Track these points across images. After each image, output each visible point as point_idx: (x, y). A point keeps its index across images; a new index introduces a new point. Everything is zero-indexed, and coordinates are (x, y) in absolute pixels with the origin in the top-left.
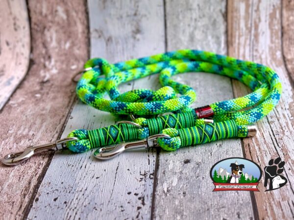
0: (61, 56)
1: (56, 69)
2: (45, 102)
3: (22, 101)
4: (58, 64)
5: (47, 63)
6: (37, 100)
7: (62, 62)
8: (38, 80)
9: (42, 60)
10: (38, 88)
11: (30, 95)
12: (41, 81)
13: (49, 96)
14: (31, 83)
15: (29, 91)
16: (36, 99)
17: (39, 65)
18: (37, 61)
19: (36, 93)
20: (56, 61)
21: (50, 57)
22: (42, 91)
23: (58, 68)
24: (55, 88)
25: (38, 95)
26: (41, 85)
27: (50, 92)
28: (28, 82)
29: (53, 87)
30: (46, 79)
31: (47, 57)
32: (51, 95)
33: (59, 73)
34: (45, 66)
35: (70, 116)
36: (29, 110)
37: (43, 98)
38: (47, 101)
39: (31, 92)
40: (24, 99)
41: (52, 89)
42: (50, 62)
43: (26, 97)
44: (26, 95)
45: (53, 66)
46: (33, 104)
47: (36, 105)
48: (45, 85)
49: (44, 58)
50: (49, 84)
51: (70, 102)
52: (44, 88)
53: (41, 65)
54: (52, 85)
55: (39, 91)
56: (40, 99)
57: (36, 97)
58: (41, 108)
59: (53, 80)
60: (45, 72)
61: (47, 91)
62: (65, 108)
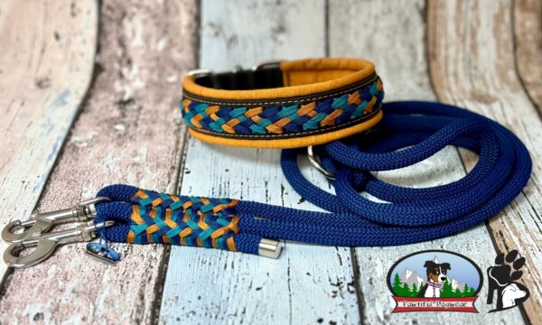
0: (150, 60)
1: (142, 80)
2: (135, 140)
3: (94, 136)
4: (145, 72)
5: (125, 71)
6: (120, 136)
7: (152, 70)
8: (112, 98)
9: (116, 66)
10: (116, 113)
11: (106, 126)
12: (118, 99)
13: (139, 129)
14: (102, 103)
15: (101, 118)
16: (117, 133)
17: (110, 73)
18: (107, 66)
19: (116, 124)
20: (141, 69)
21: (129, 62)
22: (126, 120)
23: (145, 79)
24: (145, 114)
25: (120, 127)
26: (120, 108)
27: (139, 122)
28: (97, 101)
29: (142, 111)
30: (126, 97)
31: (124, 62)
32: (143, 127)
33: (147, 87)
34: (121, 76)
35: (184, 168)
36: (110, 155)
37: (130, 134)
38: (138, 138)
39: (106, 121)
40: (96, 133)
41: (142, 117)
42: (130, 69)
43: (98, 128)
44: (98, 125)
45: (135, 76)
46: (114, 143)
47: (119, 145)
48: (128, 107)
49: (120, 62)
50: (135, 107)
51: (178, 142)
52: (127, 113)
53: (115, 74)
54: (140, 108)
55: (119, 118)
56: (125, 134)
57: (116, 130)
58: (131, 152)
59: (139, 99)
60: (122, 85)
61: (134, 119)
62: (172, 153)
